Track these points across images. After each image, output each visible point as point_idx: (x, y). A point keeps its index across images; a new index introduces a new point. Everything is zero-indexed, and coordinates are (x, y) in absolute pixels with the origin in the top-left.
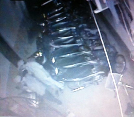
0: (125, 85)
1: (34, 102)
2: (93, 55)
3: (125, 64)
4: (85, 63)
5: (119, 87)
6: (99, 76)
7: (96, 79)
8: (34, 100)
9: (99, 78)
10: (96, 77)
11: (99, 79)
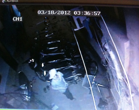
0: (98, 84)
2: (73, 61)
3: (97, 68)
4: (66, 67)
5: (93, 86)
6: (77, 77)
7: (75, 80)
10: (75, 78)
11: (77, 80)
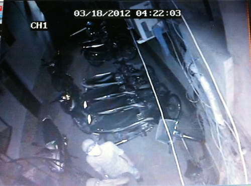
0: (182, 136)
1: (58, 163)
2: (138, 96)
3: (180, 106)
5: (174, 138)
6: (147, 124)
7: (143, 128)
8: (58, 161)
9: (146, 127)
10: (143, 125)
